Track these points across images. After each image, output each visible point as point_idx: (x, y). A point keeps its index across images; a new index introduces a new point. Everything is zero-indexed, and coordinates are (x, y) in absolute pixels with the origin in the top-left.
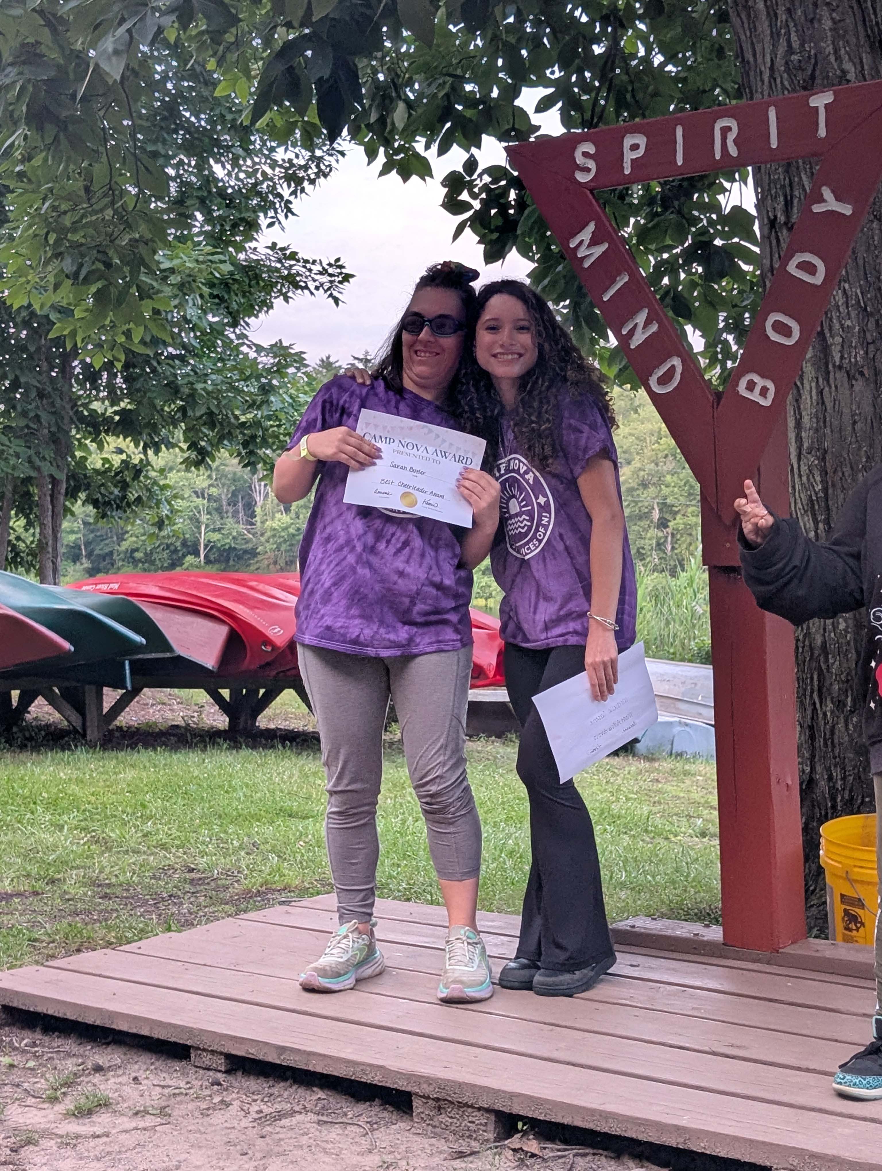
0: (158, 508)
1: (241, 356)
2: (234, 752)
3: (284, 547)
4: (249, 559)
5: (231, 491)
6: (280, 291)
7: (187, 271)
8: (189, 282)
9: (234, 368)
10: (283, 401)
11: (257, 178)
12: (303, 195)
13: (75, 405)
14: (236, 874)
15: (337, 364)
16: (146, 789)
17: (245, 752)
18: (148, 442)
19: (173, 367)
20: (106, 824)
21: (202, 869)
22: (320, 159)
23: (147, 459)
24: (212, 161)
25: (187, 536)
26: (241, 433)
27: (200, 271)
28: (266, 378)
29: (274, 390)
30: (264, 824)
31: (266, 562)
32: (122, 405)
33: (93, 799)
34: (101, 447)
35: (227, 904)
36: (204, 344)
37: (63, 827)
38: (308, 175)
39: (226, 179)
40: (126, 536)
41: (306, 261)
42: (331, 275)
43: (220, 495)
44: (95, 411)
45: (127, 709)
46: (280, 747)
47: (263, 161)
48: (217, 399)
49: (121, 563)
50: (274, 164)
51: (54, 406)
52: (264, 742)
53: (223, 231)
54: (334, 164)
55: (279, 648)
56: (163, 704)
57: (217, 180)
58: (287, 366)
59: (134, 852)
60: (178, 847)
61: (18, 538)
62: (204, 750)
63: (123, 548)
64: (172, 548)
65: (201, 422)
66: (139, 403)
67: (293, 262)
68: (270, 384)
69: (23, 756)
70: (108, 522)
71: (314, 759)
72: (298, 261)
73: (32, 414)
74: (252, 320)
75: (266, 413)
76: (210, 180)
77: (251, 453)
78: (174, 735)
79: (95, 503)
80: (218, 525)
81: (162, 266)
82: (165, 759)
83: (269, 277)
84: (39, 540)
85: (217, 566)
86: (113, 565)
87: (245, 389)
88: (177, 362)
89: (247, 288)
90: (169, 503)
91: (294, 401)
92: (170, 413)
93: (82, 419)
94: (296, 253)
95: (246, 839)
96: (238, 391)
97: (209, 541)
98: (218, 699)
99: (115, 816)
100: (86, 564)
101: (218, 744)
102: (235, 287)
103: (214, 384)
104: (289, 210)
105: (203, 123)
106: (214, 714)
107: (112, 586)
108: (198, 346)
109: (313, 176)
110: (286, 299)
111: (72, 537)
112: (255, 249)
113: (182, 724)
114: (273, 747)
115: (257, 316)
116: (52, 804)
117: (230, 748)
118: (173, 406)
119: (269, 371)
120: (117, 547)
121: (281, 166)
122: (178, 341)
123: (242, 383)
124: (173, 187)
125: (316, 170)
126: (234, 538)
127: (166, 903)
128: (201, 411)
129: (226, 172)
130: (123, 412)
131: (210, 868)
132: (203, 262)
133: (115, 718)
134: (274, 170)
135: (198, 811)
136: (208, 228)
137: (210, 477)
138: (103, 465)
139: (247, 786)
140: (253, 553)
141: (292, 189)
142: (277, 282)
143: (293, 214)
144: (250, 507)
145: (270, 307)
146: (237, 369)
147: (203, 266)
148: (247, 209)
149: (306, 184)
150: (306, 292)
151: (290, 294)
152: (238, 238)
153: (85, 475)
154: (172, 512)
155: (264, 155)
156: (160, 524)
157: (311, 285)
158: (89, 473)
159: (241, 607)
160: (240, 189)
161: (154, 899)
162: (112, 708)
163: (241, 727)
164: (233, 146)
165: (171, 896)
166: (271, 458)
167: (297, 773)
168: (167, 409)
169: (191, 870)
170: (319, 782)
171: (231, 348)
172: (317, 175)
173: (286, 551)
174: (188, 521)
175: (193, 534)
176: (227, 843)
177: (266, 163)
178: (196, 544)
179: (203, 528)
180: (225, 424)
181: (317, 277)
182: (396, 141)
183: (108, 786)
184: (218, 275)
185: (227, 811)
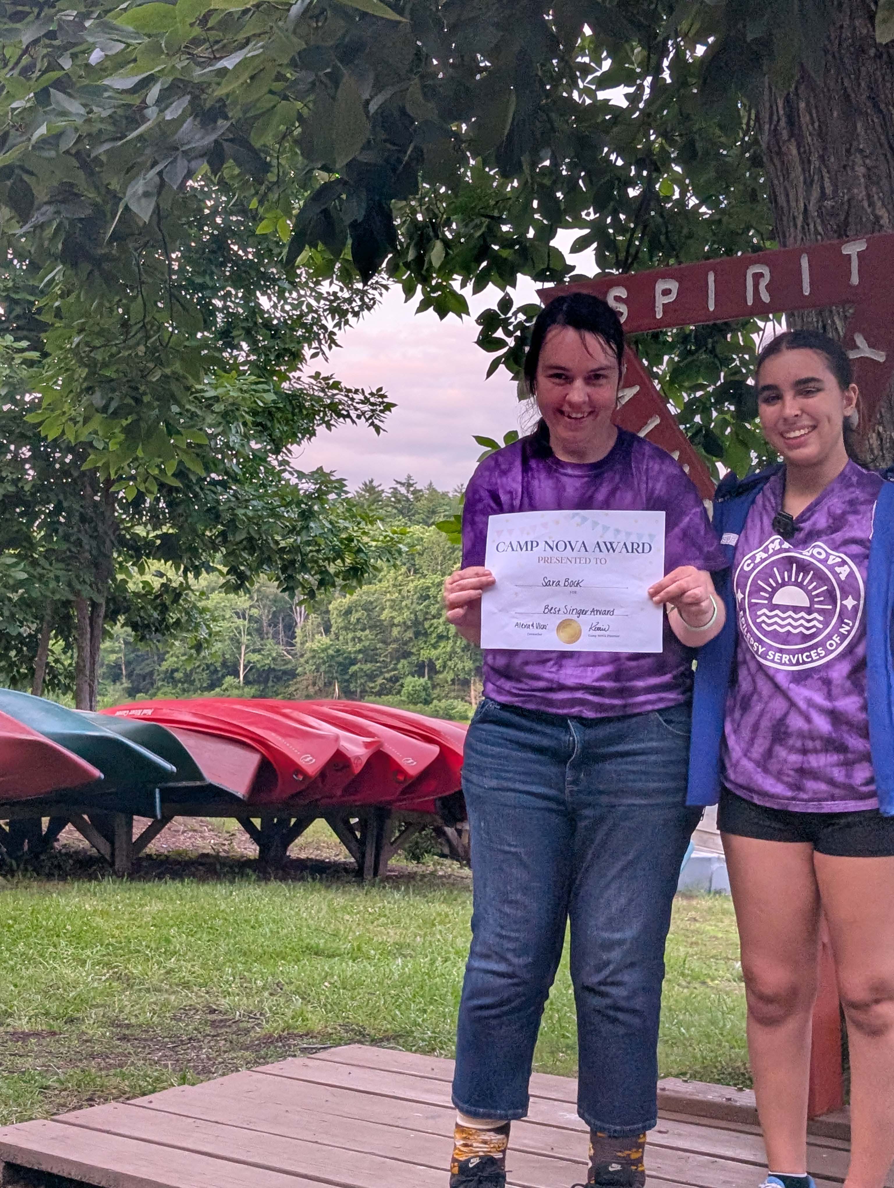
0: (197, 631)
1: (283, 482)
2: (263, 883)
3: (323, 668)
4: (289, 680)
5: (272, 612)
6: (322, 419)
7: (231, 400)
8: (232, 411)
9: (275, 494)
10: (323, 527)
11: (302, 311)
12: (347, 327)
13: (118, 529)
14: (258, 1016)
15: (380, 488)
16: (171, 922)
17: (274, 885)
18: (189, 566)
19: (215, 493)
20: (129, 960)
21: (224, 1011)
22: (365, 293)
23: (187, 582)
24: (258, 294)
25: (227, 656)
26: (280, 558)
27: (244, 399)
28: (306, 504)
29: (314, 516)
30: (289, 962)
31: (305, 682)
32: (165, 529)
33: (117, 932)
34: (142, 571)
35: (247, 1049)
36: (246, 469)
37: (85, 962)
38: (352, 308)
39: (272, 310)
40: (167, 656)
41: (349, 391)
42: (373, 404)
43: (261, 616)
44: (137, 534)
45: (158, 836)
46: (310, 880)
47: (308, 293)
48: (257, 524)
49: (160, 683)
50: (319, 297)
51: (96, 530)
52: (292, 872)
53: (268, 361)
54: (377, 297)
55: (310, 777)
56: (195, 831)
57: (263, 312)
58: (327, 493)
59: (155, 990)
60: (201, 986)
61: (57, 661)
62: (232, 882)
63: (163, 668)
64: (212, 668)
65: (241, 546)
66: (181, 528)
67: (335, 392)
68: (310, 510)
69: (49, 886)
70: (146, 644)
71: (344, 892)
72: (341, 390)
73: (72, 539)
74: (294, 448)
75: (305, 538)
76: (256, 310)
77: (290, 577)
78: (204, 865)
79: (135, 627)
80: (258, 646)
81: (207, 395)
82: (192, 891)
83: (313, 405)
84: (77, 663)
85: (256, 687)
86: (152, 684)
87: (286, 514)
88: (219, 488)
89: (290, 416)
90: (208, 626)
91: (334, 527)
92: (210, 537)
93: (122, 542)
94: (339, 383)
95: (270, 978)
96: (280, 517)
97: (249, 662)
98: (249, 827)
99: (139, 951)
100: (126, 684)
101: (247, 875)
102: (279, 415)
103: (255, 510)
104: (333, 342)
105: (250, 257)
106: (245, 841)
107: (145, 711)
108: (239, 472)
109: (356, 309)
110: (329, 426)
111: (113, 657)
113: (212, 852)
114: (302, 879)
115: (299, 444)
116: (77, 938)
117: (259, 879)
118: (214, 531)
119: (309, 496)
120: (157, 667)
121: (326, 299)
122: (221, 467)
123: (283, 509)
124: (220, 317)
125: (360, 303)
126: (274, 659)
127: (185, 1047)
128: (241, 536)
129: (272, 303)
130: (164, 537)
131: (233, 1008)
132: (246, 392)
133: (145, 846)
134: (319, 302)
135: (223, 947)
136: (253, 358)
137: (251, 598)
138: (143, 588)
139: (274, 921)
140: (292, 674)
141: (336, 321)
142: (320, 411)
143: (337, 345)
144: (290, 628)
145: (313, 434)
146: (278, 495)
147: (247, 395)
148: (292, 341)
149: (350, 316)
150: (348, 420)
151: (332, 422)
152: (282, 368)
153: (125, 598)
154: (210, 635)
155: (310, 288)
156: (198, 647)
157: (353, 414)
158: (129, 596)
159: (273, 734)
160: (285, 320)
161: (173, 1043)
162: (142, 836)
163: (271, 857)
164: (279, 279)
165: (190, 1039)
166: (309, 583)
167: (325, 907)
168: (208, 533)
169: (213, 1011)
170: (347, 917)
171: (273, 474)
172: (361, 308)
173: (325, 672)
174: (228, 642)
175: (233, 654)
176: (250, 982)
177: (311, 295)
178: (236, 665)
179: (243, 648)
180: (264, 549)
181: (358, 406)
182: (433, 278)
183: (134, 919)
184: (261, 404)
185: (252, 947)
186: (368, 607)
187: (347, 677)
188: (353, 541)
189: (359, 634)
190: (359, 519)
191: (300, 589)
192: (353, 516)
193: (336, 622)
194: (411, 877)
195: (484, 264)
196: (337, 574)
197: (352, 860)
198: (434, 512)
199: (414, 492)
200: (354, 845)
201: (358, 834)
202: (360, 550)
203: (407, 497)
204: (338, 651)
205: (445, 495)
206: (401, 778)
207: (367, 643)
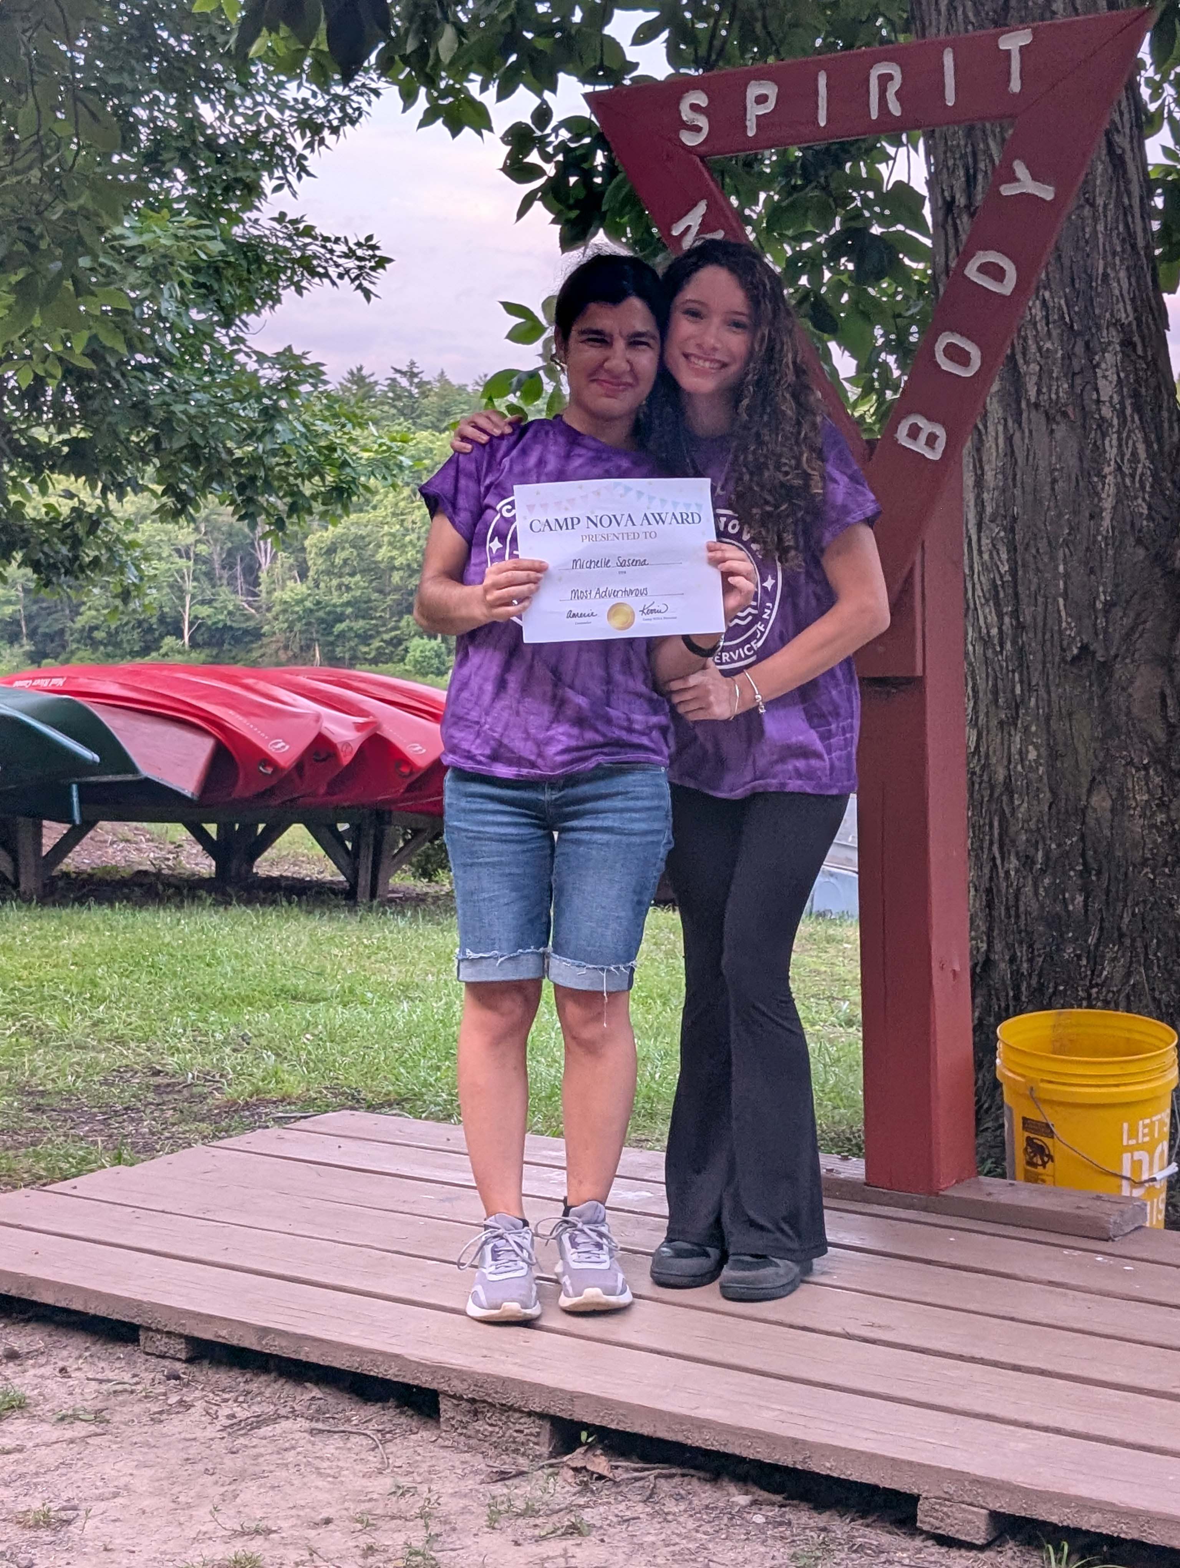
0: (122, 574)
1: (237, 368)
2: (221, 909)
3: (298, 627)
4: (252, 642)
5: (225, 547)
6: (290, 279)
7: (162, 250)
8: (164, 266)
9: (226, 384)
10: (293, 430)
11: (259, 125)
12: (323, 148)
13: (9, 430)
14: (217, 1078)
15: (372, 379)
16: (98, 960)
17: (236, 910)
18: (109, 483)
19: (142, 381)
20: (42, 1009)
21: (171, 1072)
22: (346, 99)
23: (107, 507)
24: (197, 100)
25: (166, 610)
26: (235, 473)
27: (180, 250)
28: (270, 398)
29: (281, 415)
30: (259, 1009)
31: (274, 646)
32: (73, 432)
33: (25, 974)
34: (44, 491)
35: (202, 1120)
36: (185, 349)
38: (329, 121)
39: (217, 124)
40: (83, 609)
41: (326, 239)
42: (360, 259)
43: (211, 554)
44: (37, 440)
45: (78, 848)
46: (285, 903)
47: (268, 100)
48: (202, 425)
49: (75, 646)
50: (282, 106)
52: (262, 895)
53: (212, 197)
54: (365, 106)
55: (283, 769)
56: (127, 841)
57: (204, 126)
58: (298, 383)
59: (79, 1047)
60: (140, 1041)
62: (179, 907)
63: (78, 625)
64: (145, 626)
65: (180, 456)
66: (95, 430)
67: (308, 240)
68: (276, 407)
70: (53, 592)
71: (331, 919)
72: (315, 238)
74: (251, 319)
75: (269, 446)
76: (195, 124)
77: (249, 501)
78: (141, 885)
79: (36, 566)
80: (208, 595)
81: (128, 243)
82: (126, 919)
83: (275, 259)
85: (207, 651)
86: (64, 647)
87: (241, 413)
88: (148, 374)
89: (244, 275)
90: (138, 568)
91: (309, 430)
92: (138, 444)
93: (16, 450)
94: (312, 228)
95: (232, 1030)
96: (233, 416)
97: (196, 618)
98: (201, 837)
99: (55, 997)
100: (27, 646)
101: (200, 898)
102: (229, 272)
103: (199, 406)
104: (304, 169)
105: (186, 47)
106: (196, 855)
107: (54, 681)
108: (176, 353)
109: (335, 123)
110: (299, 290)
111: (8, 610)
112: (256, 221)
113: (152, 869)
114: (274, 902)
115: (258, 313)
117: (216, 903)
118: (142, 434)
119: (274, 388)
120: (70, 624)
121: (292, 108)
122: (150, 345)
123: (237, 404)
124: (144, 133)
125: (340, 115)
126: (230, 613)
127: (120, 1119)
128: (180, 442)
129: (217, 114)
130: (73, 442)
131: (183, 1069)
132: (182, 239)
133: (60, 860)
134: (282, 113)
135: (169, 991)
136: (191, 191)
137: (197, 529)
138: (47, 514)
139: (237, 956)
140: (256, 634)
141: (307, 140)
142: (286, 267)
143: (309, 174)
144: (252, 571)
145: (277, 300)
146: (230, 385)
147: (184, 244)
148: (246, 166)
149: (326, 133)
150: (326, 281)
151: (304, 284)
152: (234, 206)
153: (21, 527)
154: (141, 579)
155: (270, 92)
156: (125, 595)
157: (333, 272)
158: (27, 525)
159: (231, 712)
160: (236, 138)
161: (104, 1113)
162: (55, 847)
163: (233, 874)
164: (227, 79)
165: (126, 1109)
166: (276, 508)
167: (305, 939)
168: (134, 438)
169: (157, 1073)
170: (336, 951)
171: (223, 356)
172: (342, 121)
173: (301, 632)
174: (167, 590)
175: (174, 607)
176: (206, 1035)
177: (271, 103)
178: (178, 621)
179: (188, 598)
180: (214, 460)
181: (341, 261)
182: (442, 78)
183: (47, 956)
184: (204, 257)
185: (208, 991)
186: (358, 543)
187: (331, 638)
188: (335, 450)
189: (346, 580)
190: (343, 420)
191: (263, 517)
192: (336, 416)
193: (315, 563)
194: (419, 900)
195: (513, 58)
196: (314, 497)
197: (342, 878)
198: (447, 413)
199: (420, 385)
200: (344, 861)
201: (349, 845)
202: (345, 464)
203: (409, 392)
204: (318, 603)
205: (462, 388)
206: (406, 771)
207: (358, 593)
